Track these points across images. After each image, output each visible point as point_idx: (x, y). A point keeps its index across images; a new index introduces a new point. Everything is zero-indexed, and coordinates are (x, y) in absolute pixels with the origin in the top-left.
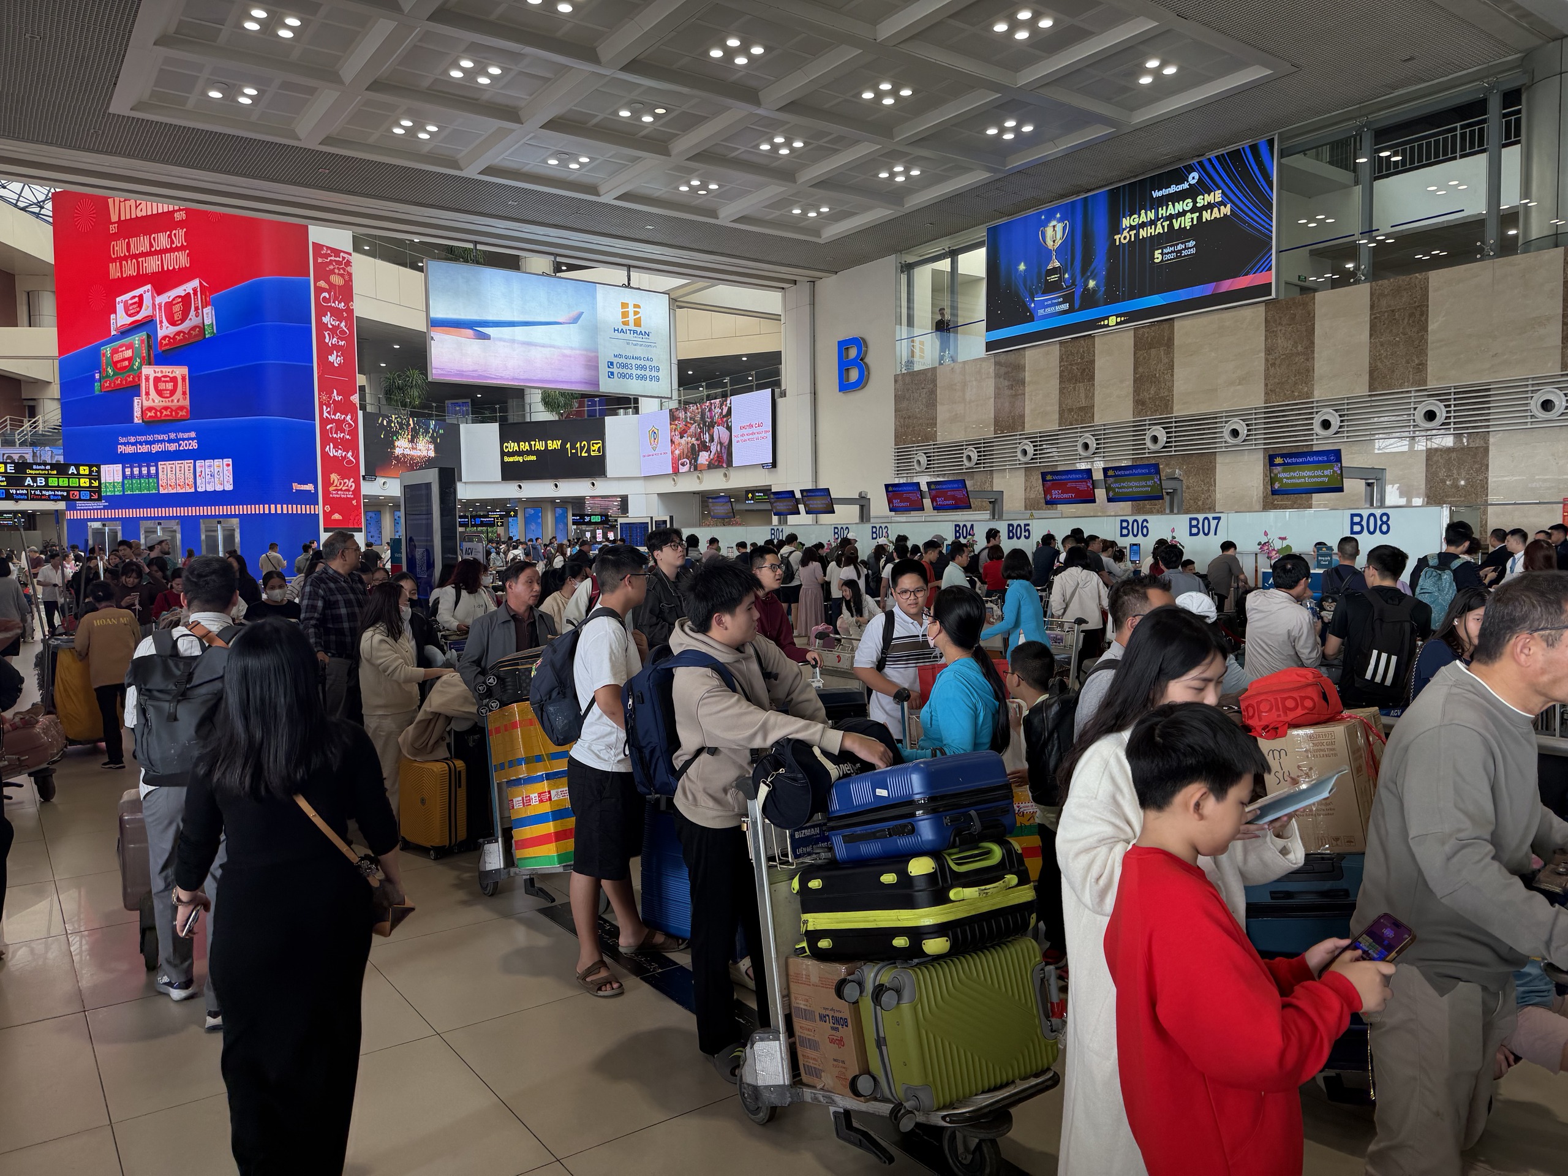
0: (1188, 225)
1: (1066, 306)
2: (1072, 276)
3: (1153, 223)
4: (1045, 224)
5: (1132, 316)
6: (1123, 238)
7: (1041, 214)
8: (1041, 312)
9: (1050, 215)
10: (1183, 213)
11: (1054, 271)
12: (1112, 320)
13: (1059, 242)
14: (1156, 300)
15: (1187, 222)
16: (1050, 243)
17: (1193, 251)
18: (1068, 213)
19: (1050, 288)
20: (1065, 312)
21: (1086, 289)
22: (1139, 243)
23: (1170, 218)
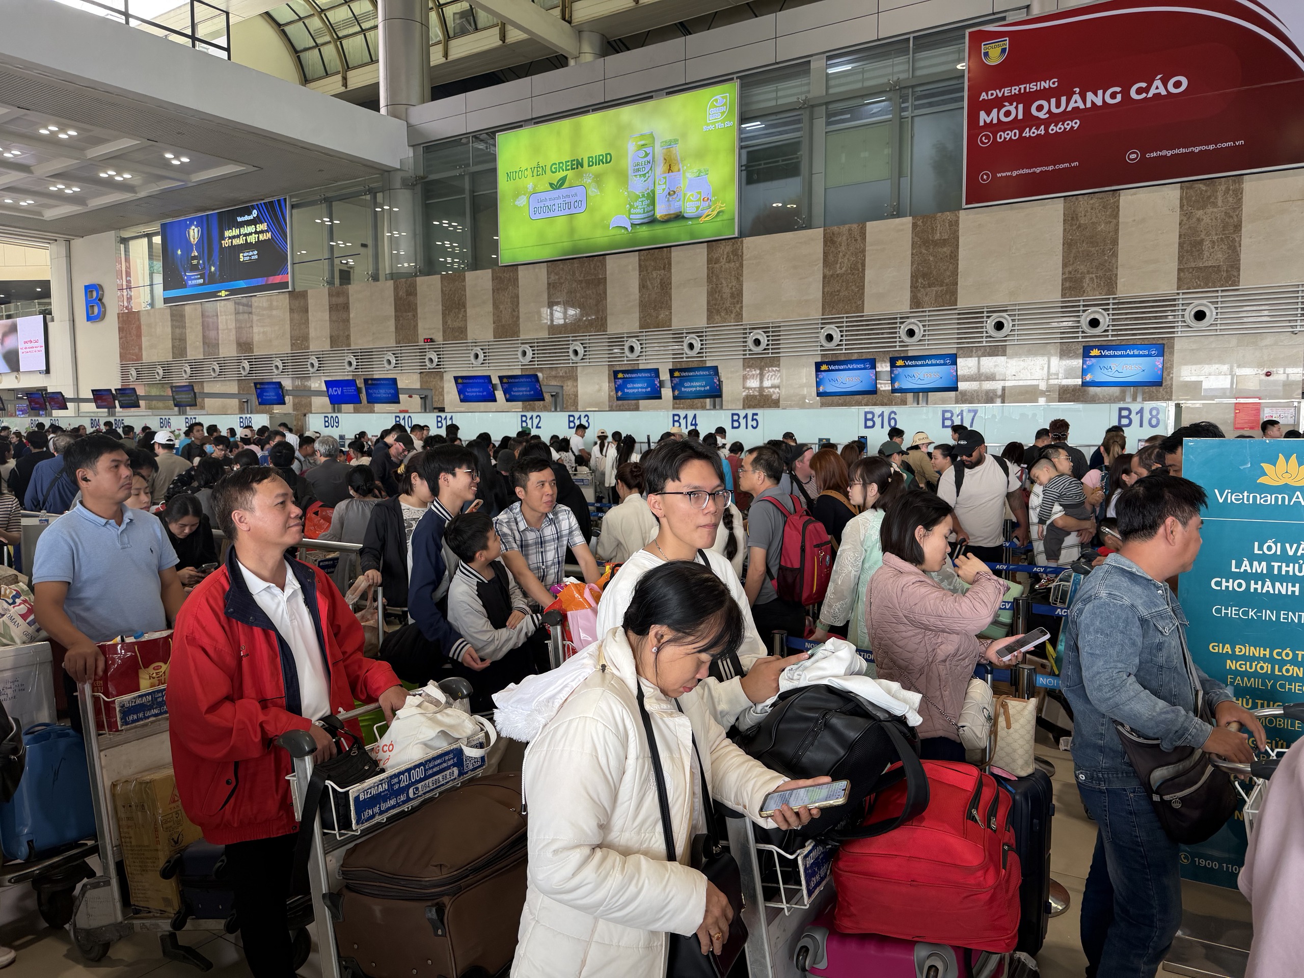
0: (254, 242)
1: (201, 281)
2: (204, 262)
3: (238, 236)
4: (189, 227)
5: (233, 292)
6: (226, 243)
7: (186, 220)
8: (190, 282)
9: (192, 221)
10: (250, 234)
11: (195, 258)
12: (223, 293)
13: (196, 240)
14: (242, 284)
15: (252, 239)
16: (192, 239)
17: (256, 257)
18: (200, 222)
19: (194, 268)
20: (201, 285)
21: (210, 272)
22: (232, 247)
23: (245, 235)
